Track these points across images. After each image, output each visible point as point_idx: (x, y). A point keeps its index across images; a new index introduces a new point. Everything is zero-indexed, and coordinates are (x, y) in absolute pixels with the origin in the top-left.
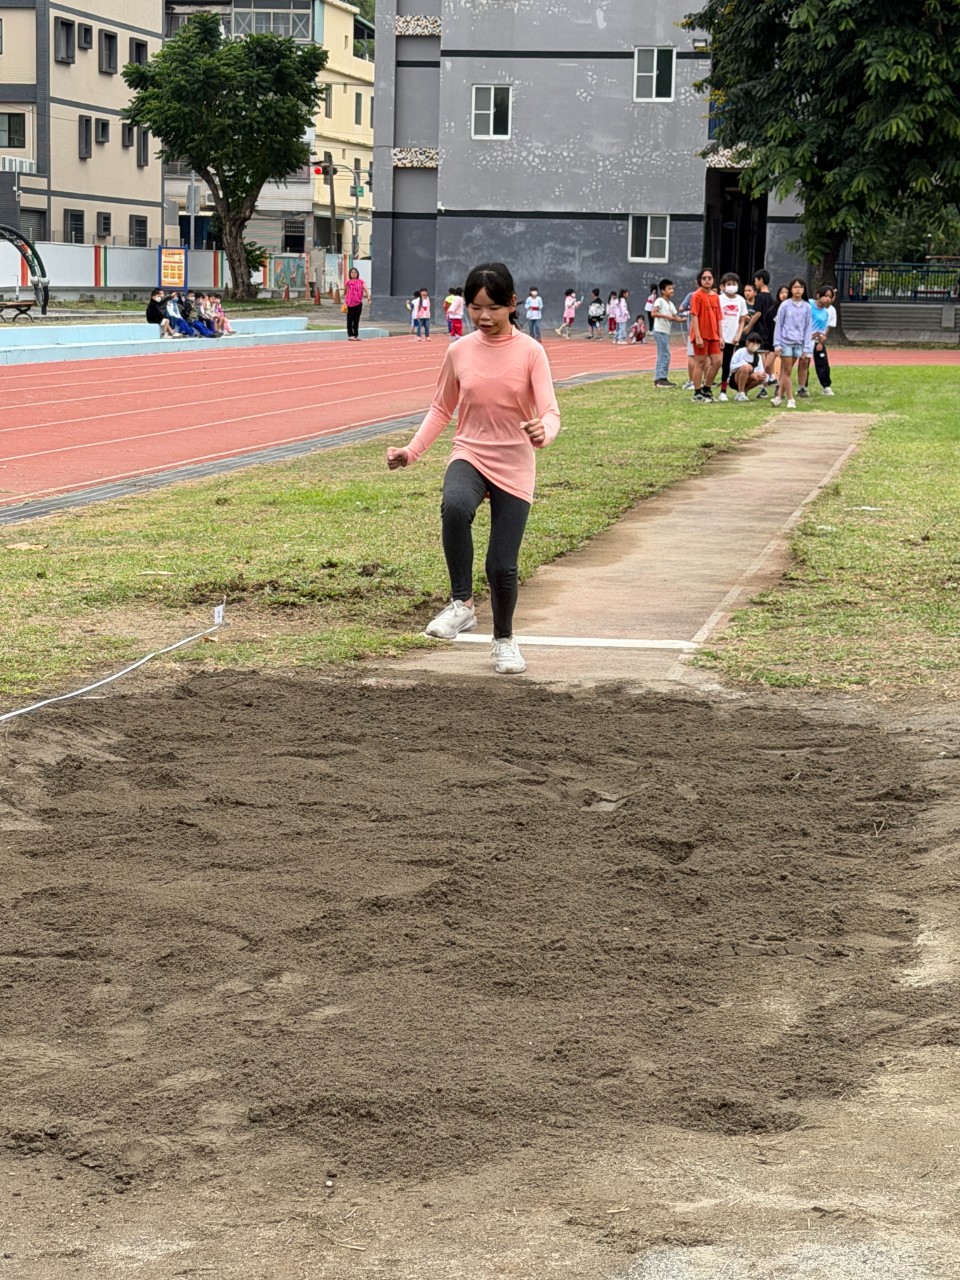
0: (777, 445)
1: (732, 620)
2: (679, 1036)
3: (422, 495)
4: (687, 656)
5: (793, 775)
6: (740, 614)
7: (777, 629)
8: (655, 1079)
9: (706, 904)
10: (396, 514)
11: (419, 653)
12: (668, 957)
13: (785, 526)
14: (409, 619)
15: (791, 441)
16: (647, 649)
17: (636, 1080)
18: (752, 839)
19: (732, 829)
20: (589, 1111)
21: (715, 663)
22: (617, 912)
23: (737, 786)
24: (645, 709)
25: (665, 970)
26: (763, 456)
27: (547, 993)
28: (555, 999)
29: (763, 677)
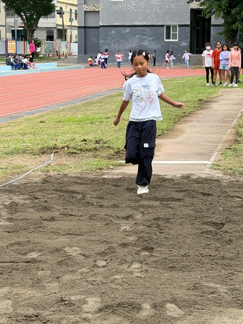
0: (223, 99)
1: (222, 154)
2: (232, 281)
3: (109, 118)
4: (209, 166)
6: (224, 152)
7: (237, 156)
8: (227, 294)
9: (232, 242)
10: (102, 124)
11: (120, 167)
12: (223, 258)
13: (232, 125)
14: (114, 157)
16: (195, 164)
17: (221, 295)
19: (235, 218)
21: (219, 168)
22: (203, 245)
23: (235, 205)
24: (198, 183)
25: (223, 262)
26: (219, 103)
27: (186, 270)
28: (189, 271)
29: (236, 171)
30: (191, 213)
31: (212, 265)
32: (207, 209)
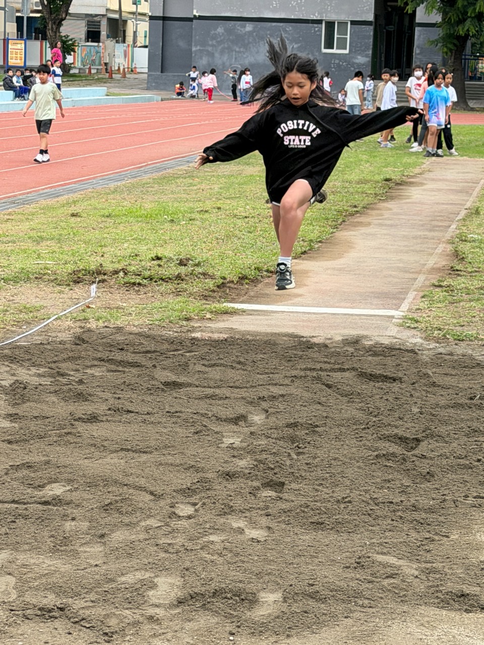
0: (433, 180)
1: (423, 297)
2: (429, 555)
3: (206, 211)
4: (398, 320)
5: (475, 396)
6: (428, 293)
7: (453, 303)
8: (418, 580)
9: (433, 476)
10: (192, 224)
11: (225, 317)
12: (415, 508)
13: (446, 235)
14: (215, 295)
15: (441, 178)
17: (407, 580)
18: (456, 436)
19: (443, 430)
20: (382, 598)
21: (416, 325)
22: (378, 480)
23: (441, 403)
24: (375, 354)
25: (414, 516)
27: (344, 529)
28: (349, 532)
29: (449, 334)
30: (359, 415)
31: (393, 520)
32: (388, 410)
